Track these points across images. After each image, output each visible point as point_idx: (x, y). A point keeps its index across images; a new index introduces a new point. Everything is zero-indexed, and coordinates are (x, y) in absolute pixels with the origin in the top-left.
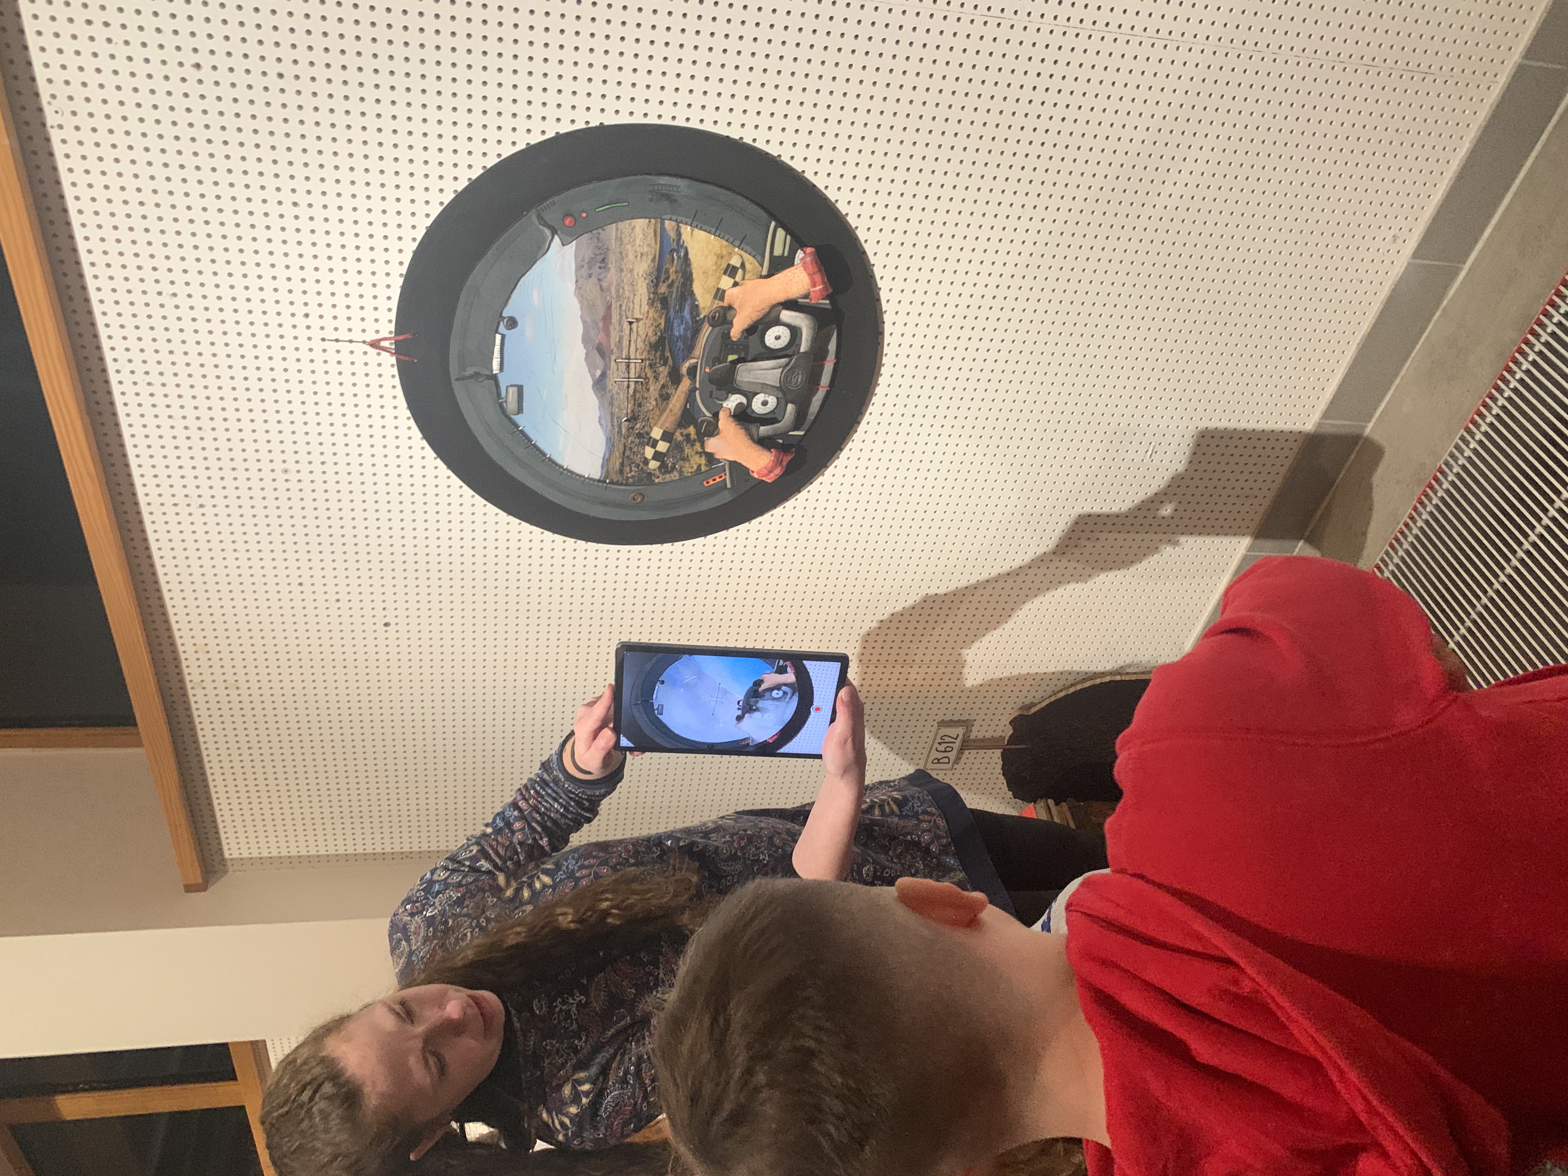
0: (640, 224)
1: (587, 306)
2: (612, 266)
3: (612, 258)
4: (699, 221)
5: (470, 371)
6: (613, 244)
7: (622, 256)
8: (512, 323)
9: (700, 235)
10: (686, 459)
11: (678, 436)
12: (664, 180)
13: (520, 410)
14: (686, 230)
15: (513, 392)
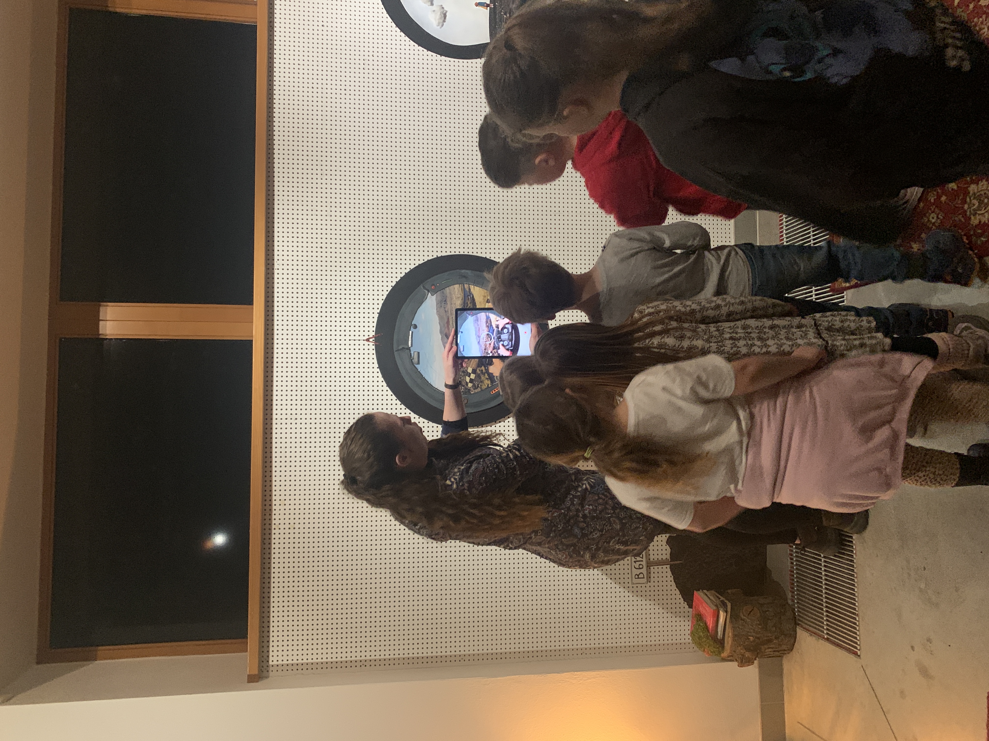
0: (457, 286)
1: (441, 318)
2: (448, 303)
3: (448, 300)
4: (476, 284)
5: (400, 347)
6: (448, 295)
7: (451, 299)
8: (415, 327)
9: (477, 288)
10: (482, 382)
11: (478, 371)
12: (463, 271)
13: (418, 363)
14: (472, 287)
15: (416, 354)
